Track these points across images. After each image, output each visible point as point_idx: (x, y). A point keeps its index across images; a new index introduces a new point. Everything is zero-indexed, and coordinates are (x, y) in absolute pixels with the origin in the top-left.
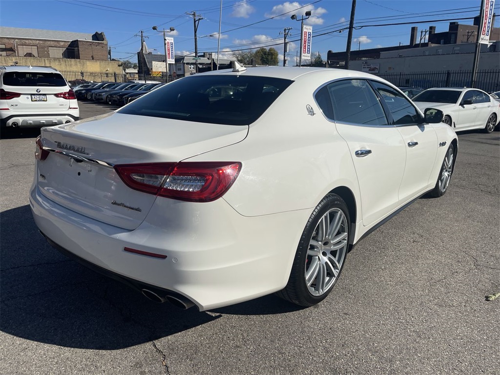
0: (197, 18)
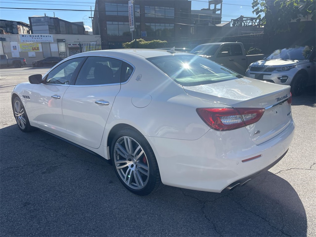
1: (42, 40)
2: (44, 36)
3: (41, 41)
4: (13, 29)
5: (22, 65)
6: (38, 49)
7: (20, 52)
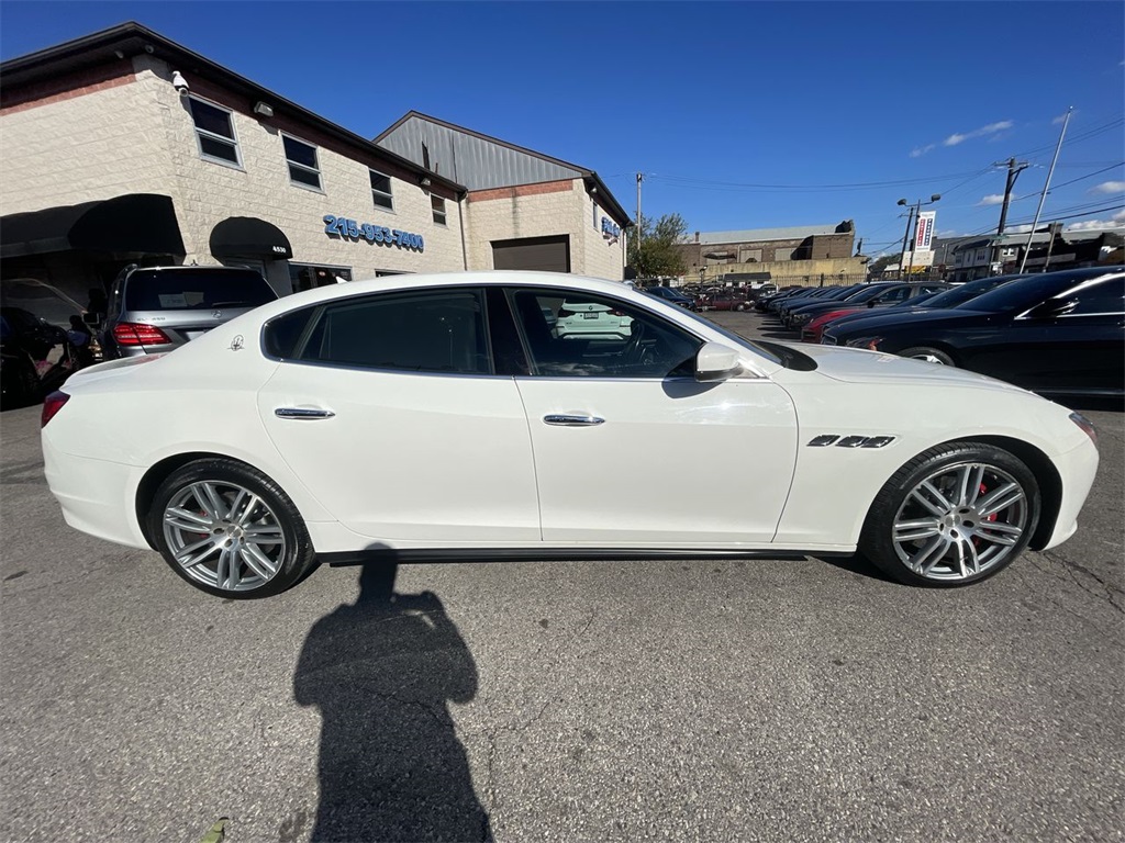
0: (1015, 169)
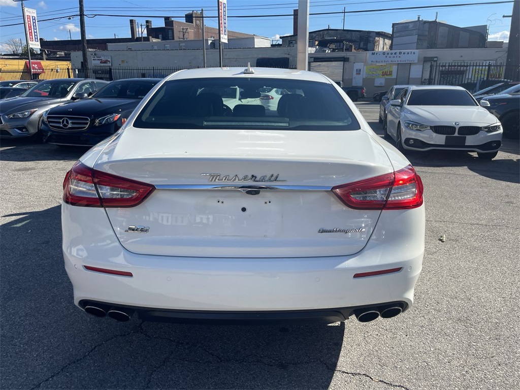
1: (399, 59)
2: (404, 53)
3: (398, 61)
4: (369, 44)
5: (360, 98)
6: (391, 74)
7: (364, 79)
